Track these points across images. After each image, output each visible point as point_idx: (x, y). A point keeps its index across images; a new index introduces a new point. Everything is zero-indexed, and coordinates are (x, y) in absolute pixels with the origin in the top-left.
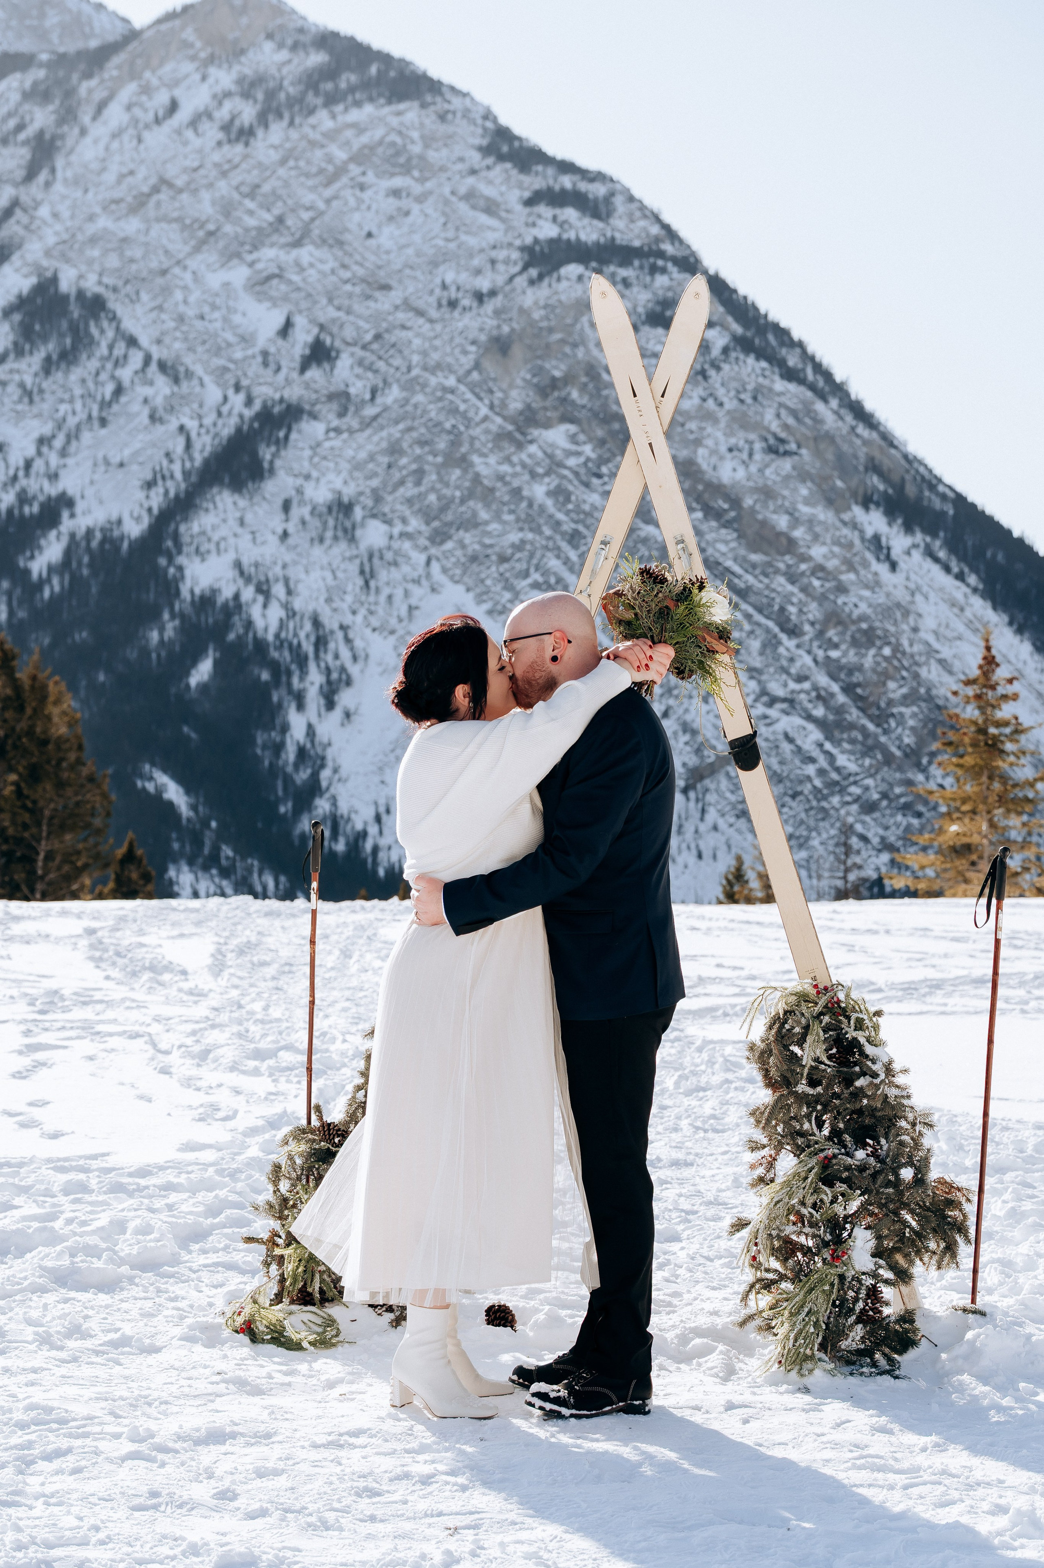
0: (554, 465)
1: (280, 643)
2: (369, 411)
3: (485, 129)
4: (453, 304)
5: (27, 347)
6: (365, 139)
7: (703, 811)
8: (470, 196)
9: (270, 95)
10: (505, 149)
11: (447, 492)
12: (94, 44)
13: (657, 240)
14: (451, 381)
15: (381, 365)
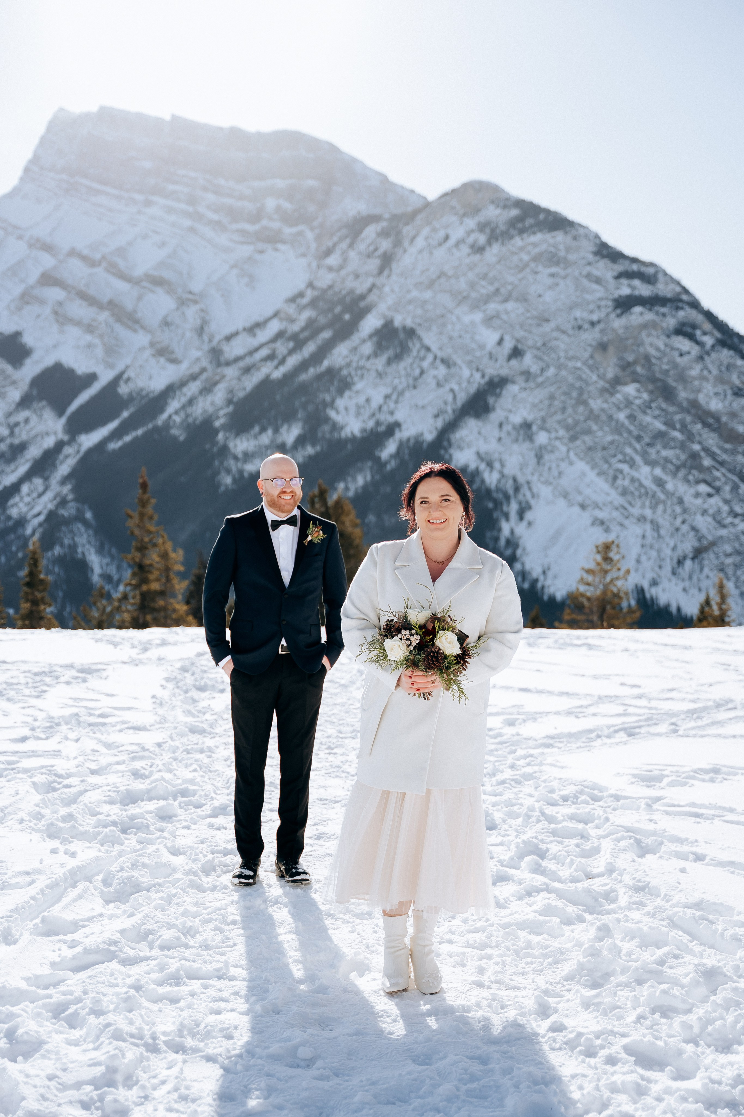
0: (628, 403)
1: (498, 490)
2: (540, 380)
3: (596, 244)
4: (580, 328)
5: (378, 352)
6: (537, 250)
7: (702, 569)
8: (588, 276)
9: (493, 231)
10: (605, 252)
11: (577, 417)
12: (410, 209)
13: (679, 294)
14: (579, 364)
15: (545, 358)
